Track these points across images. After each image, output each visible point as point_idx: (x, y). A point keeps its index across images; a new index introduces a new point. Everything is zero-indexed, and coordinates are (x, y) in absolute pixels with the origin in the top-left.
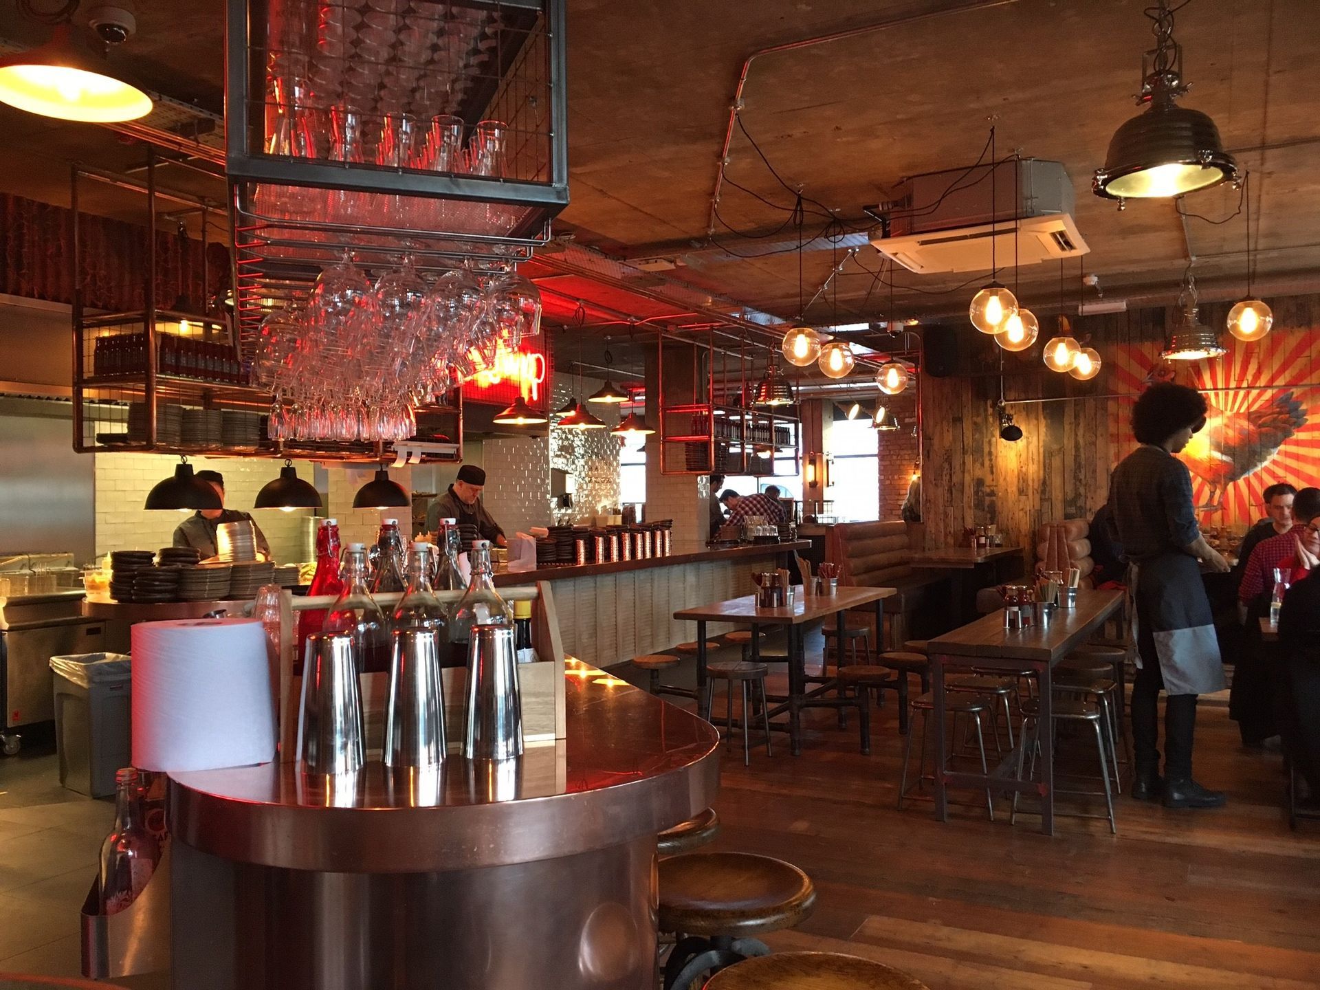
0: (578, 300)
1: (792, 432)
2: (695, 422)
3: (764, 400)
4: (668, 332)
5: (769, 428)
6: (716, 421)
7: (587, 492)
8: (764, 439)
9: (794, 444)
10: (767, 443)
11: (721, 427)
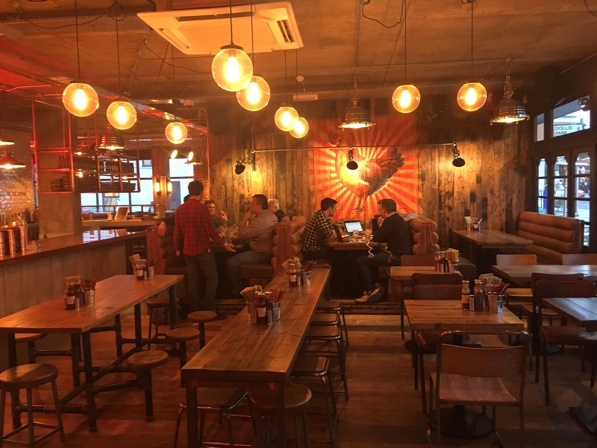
2: (60, 159)
4: (38, 99)
5: (117, 164)
6: (76, 159)
7: (6, 202)
8: (114, 170)
9: (136, 173)
10: (117, 172)
11: (80, 163)
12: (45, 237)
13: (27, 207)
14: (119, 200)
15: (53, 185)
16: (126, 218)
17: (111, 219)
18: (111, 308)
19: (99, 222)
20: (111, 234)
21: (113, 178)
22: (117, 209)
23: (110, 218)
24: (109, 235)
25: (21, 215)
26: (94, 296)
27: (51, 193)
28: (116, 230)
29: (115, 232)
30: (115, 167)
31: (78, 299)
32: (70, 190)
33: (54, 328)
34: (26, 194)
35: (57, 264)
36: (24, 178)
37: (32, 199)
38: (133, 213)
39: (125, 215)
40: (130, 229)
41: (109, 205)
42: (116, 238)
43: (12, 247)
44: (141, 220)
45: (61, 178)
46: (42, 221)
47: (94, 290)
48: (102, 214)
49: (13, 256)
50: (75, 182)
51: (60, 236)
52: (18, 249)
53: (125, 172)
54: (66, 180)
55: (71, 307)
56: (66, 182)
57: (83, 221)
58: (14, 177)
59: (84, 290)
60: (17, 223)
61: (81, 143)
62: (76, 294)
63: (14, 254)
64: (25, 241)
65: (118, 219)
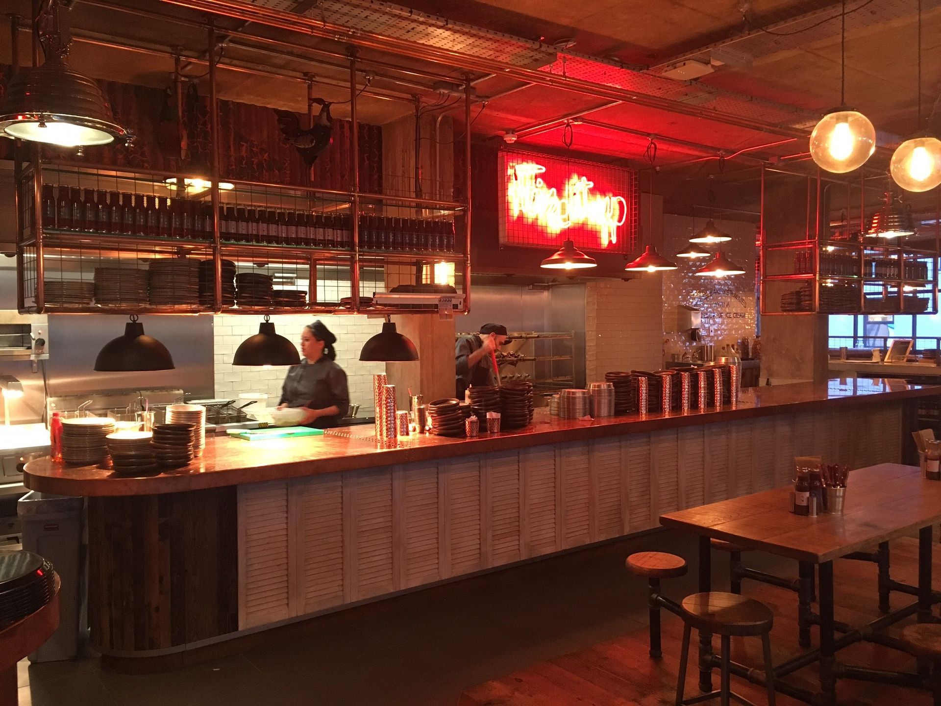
0: (649, 135)
1: (930, 266)
2: (799, 259)
3: (876, 232)
4: (772, 165)
5: (897, 263)
6: (825, 257)
7: (715, 327)
8: (890, 275)
9: (932, 279)
10: (895, 279)
11: (831, 264)
12: (768, 383)
13: (744, 336)
14: (893, 328)
15: (784, 301)
16: (905, 360)
17: (879, 360)
18: (875, 527)
19: (856, 364)
20: (878, 385)
21: (886, 289)
22: (890, 343)
23: (876, 359)
24: (873, 387)
25: (736, 347)
26: (843, 497)
27: (780, 314)
28: (886, 380)
29: (883, 382)
30: (892, 269)
31: (815, 499)
32: (811, 309)
33: (770, 544)
34: (744, 316)
35: (783, 429)
36: (744, 291)
37: (753, 323)
38: (920, 352)
39: (905, 354)
40: (913, 379)
41: (873, 335)
42: (884, 395)
43: (718, 396)
44: (934, 365)
45: (798, 289)
46: (764, 358)
47: (844, 486)
48: (863, 351)
49: (718, 409)
50: (820, 296)
51: (790, 383)
52: (727, 400)
53: (910, 278)
54: (807, 293)
55: (802, 511)
56: (805, 296)
57: (829, 362)
58: (729, 290)
59: (826, 484)
60: (727, 360)
61: (834, 233)
62: (811, 489)
63: (720, 406)
64: (737, 387)
65: (890, 361)
